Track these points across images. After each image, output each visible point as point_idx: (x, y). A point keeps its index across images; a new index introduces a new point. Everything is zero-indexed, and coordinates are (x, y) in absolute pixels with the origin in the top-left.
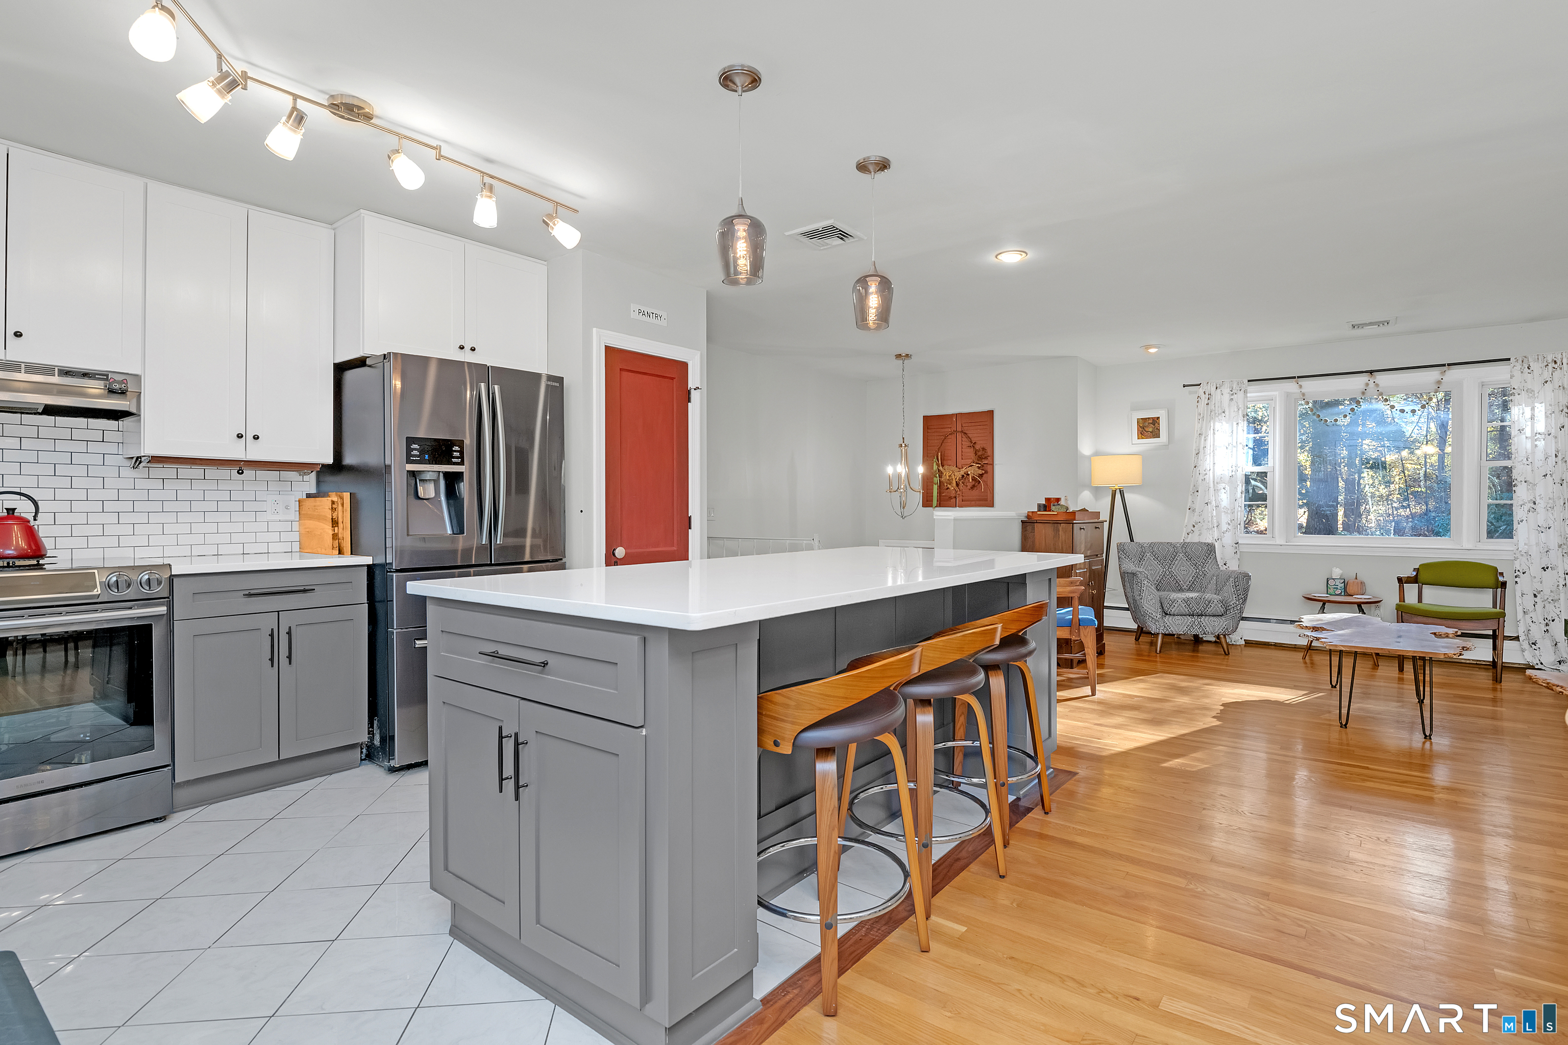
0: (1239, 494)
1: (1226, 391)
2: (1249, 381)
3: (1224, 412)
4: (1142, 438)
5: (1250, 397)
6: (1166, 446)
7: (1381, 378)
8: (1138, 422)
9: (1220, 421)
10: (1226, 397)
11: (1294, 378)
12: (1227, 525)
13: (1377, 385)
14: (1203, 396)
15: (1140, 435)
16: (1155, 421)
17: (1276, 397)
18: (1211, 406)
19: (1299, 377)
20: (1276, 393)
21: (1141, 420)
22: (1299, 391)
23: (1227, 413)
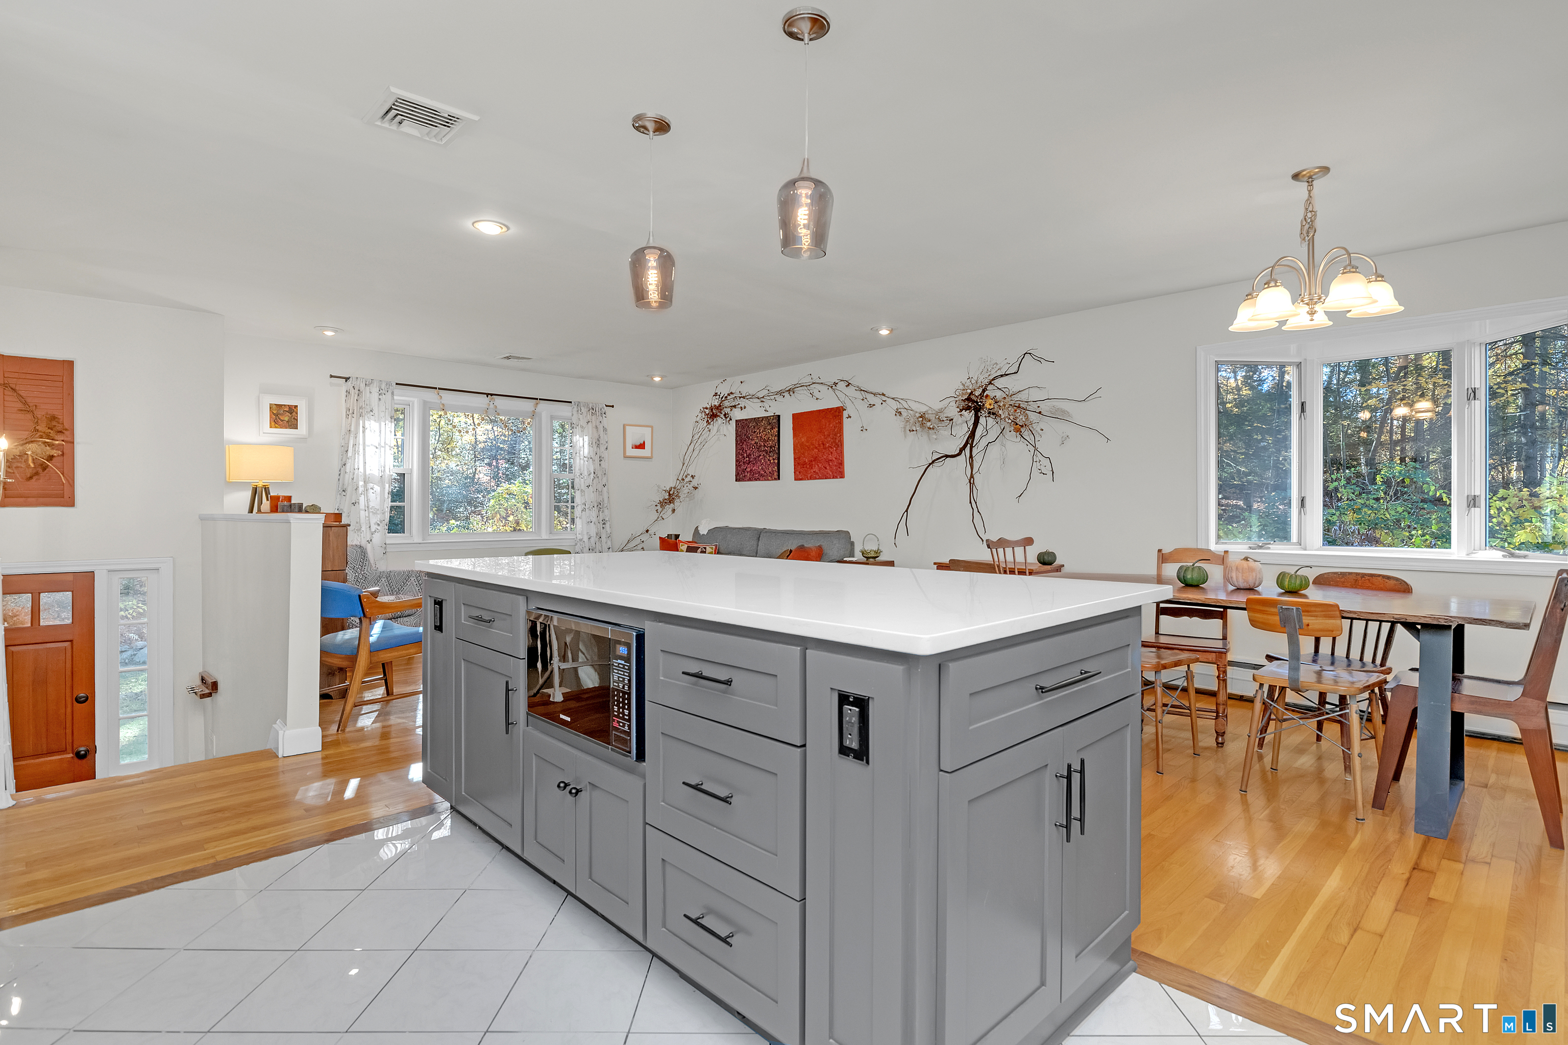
0: (386, 495)
1: (375, 390)
2: (397, 384)
3: (371, 411)
4: (276, 427)
5: (397, 400)
6: (303, 439)
7: (499, 401)
8: (270, 408)
9: (369, 419)
10: (375, 395)
11: (436, 388)
12: (377, 526)
13: (496, 407)
14: (352, 391)
15: (273, 423)
16: (293, 410)
17: (413, 403)
18: (361, 403)
19: (439, 389)
20: (416, 400)
21: (274, 406)
22: (439, 402)
23: (375, 411)
